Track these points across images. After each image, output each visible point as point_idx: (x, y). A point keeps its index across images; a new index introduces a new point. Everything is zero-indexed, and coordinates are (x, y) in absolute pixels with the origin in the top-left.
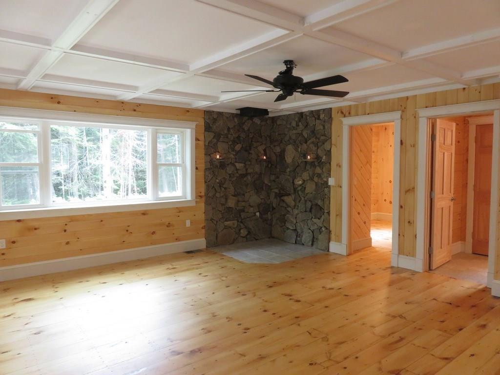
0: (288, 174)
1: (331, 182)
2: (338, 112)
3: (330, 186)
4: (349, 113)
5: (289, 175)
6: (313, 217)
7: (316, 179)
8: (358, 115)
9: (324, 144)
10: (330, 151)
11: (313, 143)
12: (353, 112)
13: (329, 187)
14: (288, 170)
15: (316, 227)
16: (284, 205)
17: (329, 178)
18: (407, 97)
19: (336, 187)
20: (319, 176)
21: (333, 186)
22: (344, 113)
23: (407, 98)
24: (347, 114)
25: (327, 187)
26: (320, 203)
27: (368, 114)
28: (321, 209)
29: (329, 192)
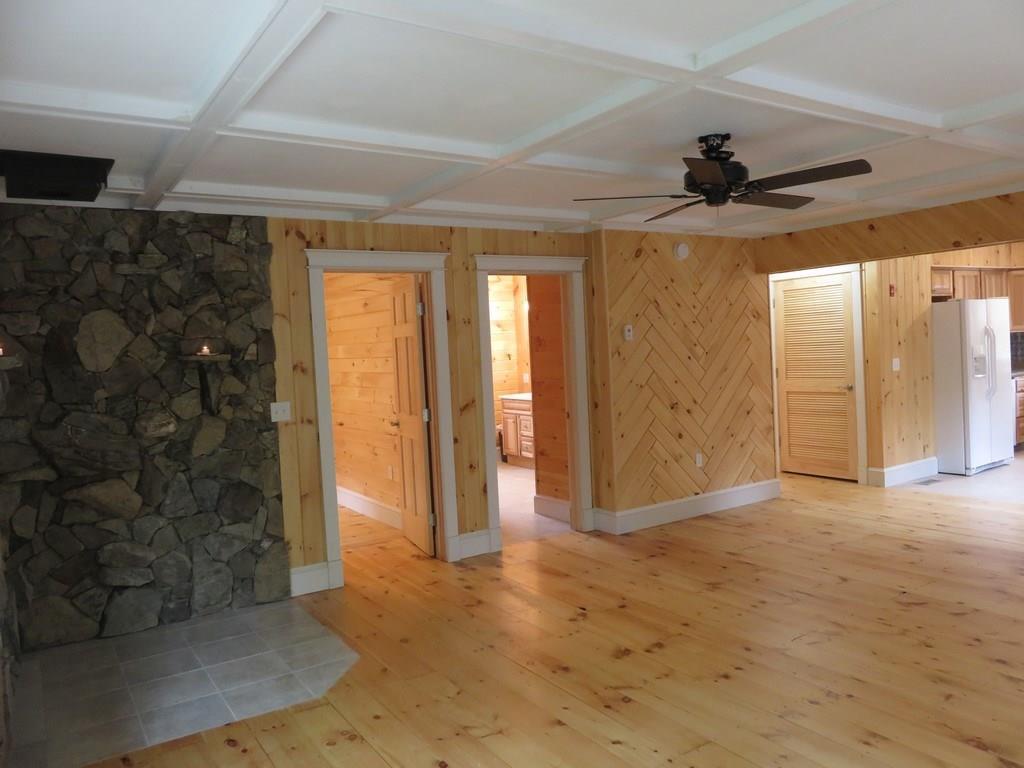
0: (102, 407)
1: (280, 412)
2: (287, 233)
3: (276, 423)
4: (322, 240)
5: (110, 412)
6: (226, 522)
7: (227, 412)
8: (345, 248)
9: (248, 311)
10: (268, 333)
11: (211, 307)
12: (331, 238)
13: (274, 427)
14: (101, 394)
15: (238, 546)
16: (90, 516)
17: (273, 405)
18: (451, 228)
19: (295, 423)
20: (236, 401)
21: (287, 424)
22: (308, 238)
23: (451, 230)
24: (316, 240)
25: (269, 430)
26: (245, 475)
27: (372, 249)
28: (254, 490)
29: (276, 440)
